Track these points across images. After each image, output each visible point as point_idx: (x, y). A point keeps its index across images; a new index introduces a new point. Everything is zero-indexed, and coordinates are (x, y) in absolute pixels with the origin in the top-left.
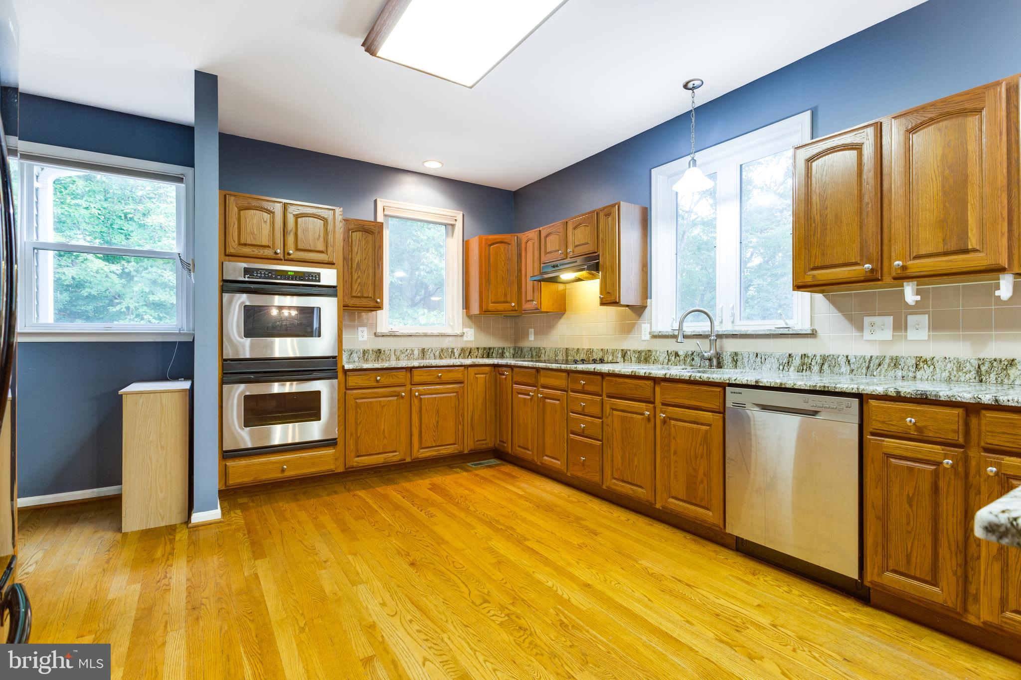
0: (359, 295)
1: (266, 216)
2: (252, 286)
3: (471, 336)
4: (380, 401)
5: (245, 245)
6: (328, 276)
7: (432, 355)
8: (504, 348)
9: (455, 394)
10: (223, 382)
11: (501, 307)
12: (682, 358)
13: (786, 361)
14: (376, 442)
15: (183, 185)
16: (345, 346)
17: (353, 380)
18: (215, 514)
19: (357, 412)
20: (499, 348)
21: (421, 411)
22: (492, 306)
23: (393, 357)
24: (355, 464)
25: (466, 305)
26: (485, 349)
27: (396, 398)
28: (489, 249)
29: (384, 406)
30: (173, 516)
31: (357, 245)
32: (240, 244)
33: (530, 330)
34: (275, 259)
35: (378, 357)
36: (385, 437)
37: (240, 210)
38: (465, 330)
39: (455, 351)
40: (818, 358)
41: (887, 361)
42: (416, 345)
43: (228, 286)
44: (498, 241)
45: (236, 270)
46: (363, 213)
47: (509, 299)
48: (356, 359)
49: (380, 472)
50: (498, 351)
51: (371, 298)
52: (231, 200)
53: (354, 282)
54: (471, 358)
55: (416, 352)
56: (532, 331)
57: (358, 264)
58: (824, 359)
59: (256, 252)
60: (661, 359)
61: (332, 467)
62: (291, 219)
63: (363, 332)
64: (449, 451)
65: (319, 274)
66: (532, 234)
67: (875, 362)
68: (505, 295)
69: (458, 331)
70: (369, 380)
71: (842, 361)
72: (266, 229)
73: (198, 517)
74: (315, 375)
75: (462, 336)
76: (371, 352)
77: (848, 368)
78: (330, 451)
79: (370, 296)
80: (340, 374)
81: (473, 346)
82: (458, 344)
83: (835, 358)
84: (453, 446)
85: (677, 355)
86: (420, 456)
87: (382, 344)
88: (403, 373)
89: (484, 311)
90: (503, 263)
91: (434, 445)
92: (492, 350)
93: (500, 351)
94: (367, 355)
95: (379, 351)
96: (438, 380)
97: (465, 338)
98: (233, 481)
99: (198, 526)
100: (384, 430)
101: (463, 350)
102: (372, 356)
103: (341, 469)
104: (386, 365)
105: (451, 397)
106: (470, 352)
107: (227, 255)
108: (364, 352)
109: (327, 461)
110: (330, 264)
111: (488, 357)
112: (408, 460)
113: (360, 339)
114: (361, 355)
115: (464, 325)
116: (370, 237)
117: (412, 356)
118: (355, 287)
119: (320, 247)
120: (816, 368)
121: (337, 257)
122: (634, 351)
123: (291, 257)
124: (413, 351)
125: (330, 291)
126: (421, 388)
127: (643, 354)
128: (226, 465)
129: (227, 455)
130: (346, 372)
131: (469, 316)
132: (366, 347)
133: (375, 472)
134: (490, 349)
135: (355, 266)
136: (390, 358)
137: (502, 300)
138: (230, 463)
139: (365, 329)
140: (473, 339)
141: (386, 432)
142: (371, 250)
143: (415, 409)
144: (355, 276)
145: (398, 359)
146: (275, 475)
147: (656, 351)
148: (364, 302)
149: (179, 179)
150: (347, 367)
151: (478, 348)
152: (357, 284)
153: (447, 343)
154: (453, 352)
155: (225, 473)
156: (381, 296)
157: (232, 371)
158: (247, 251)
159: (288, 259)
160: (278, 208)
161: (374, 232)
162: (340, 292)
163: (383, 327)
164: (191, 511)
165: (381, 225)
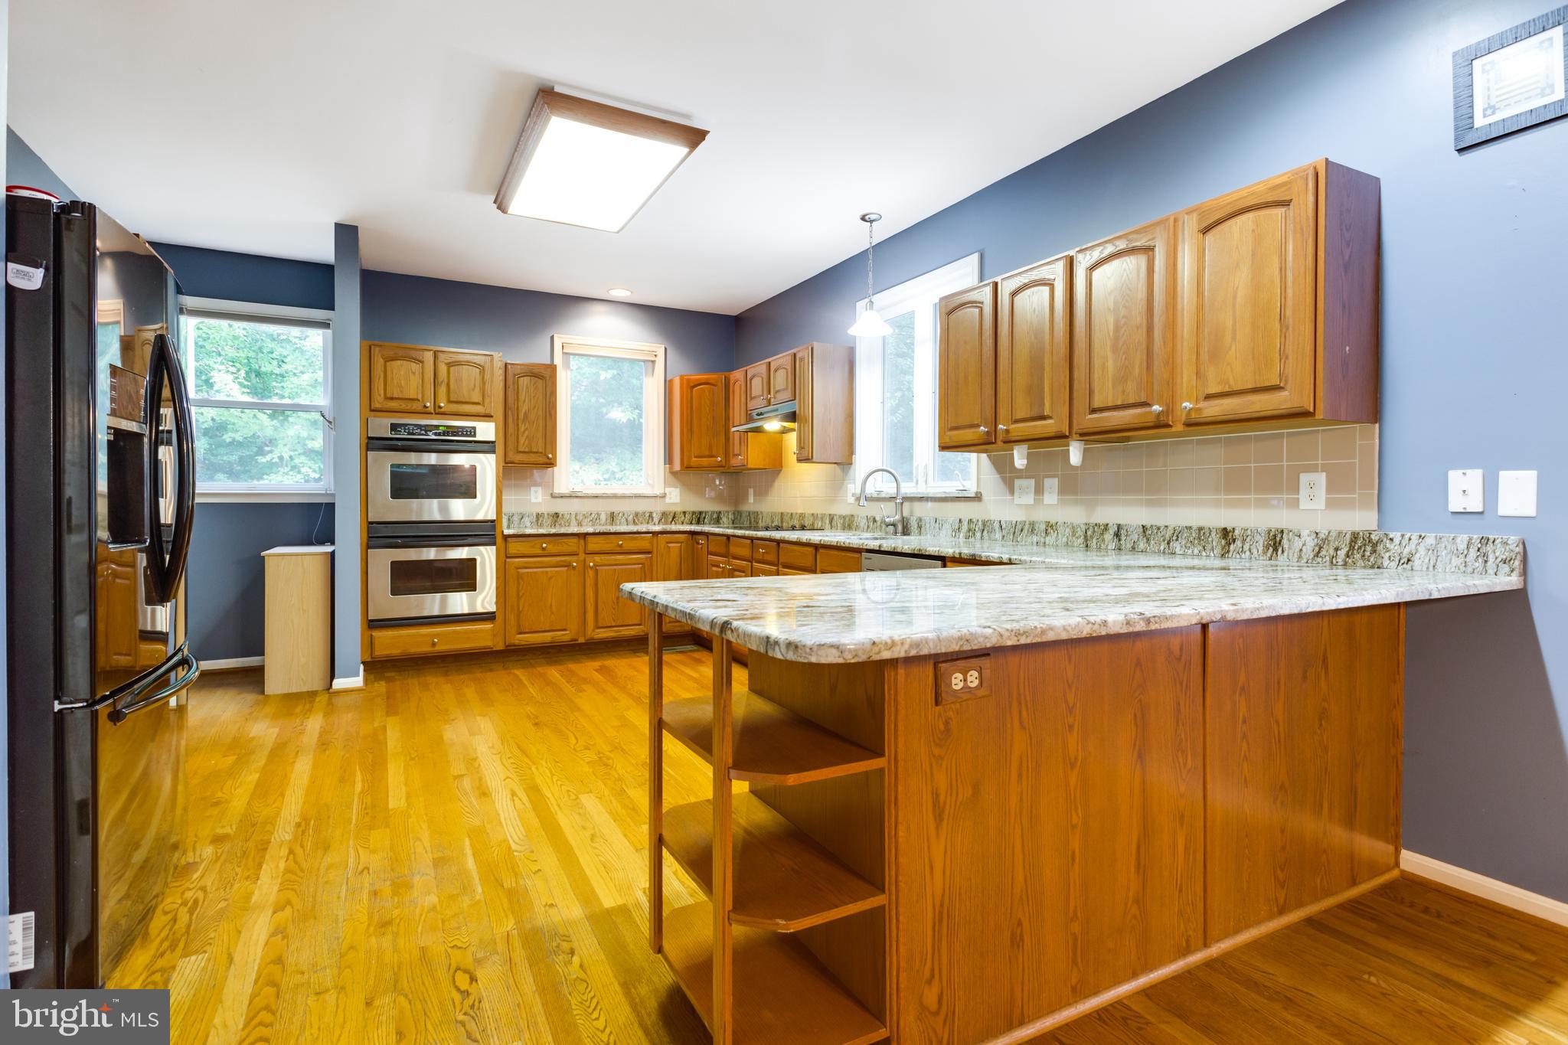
0: (527, 450)
1: (414, 366)
2: (400, 443)
3: (675, 498)
4: (547, 572)
5: (392, 399)
6: (486, 431)
7: (623, 520)
8: (720, 512)
9: (640, 566)
10: (369, 547)
11: (705, 461)
12: (879, 523)
13: (957, 527)
14: (542, 618)
15: (329, 332)
16: (505, 509)
17: (514, 547)
18: (357, 681)
19: (519, 583)
20: (713, 513)
21: (596, 584)
22: (694, 461)
23: (574, 522)
24: (517, 642)
25: (669, 459)
26: (694, 513)
27: (566, 568)
28: (692, 392)
29: (551, 578)
30: (315, 682)
31: (524, 393)
32: (386, 398)
33: (749, 490)
34: (425, 412)
35: (556, 521)
36: (552, 613)
37: (386, 362)
38: (668, 490)
39: (654, 515)
40: (980, 523)
41: (1027, 527)
42: (604, 508)
43: (373, 443)
44: (699, 382)
45: (381, 427)
46: (531, 353)
47: (714, 453)
48: (528, 524)
49: (548, 653)
50: (712, 516)
51: (541, 453)
52: (376, 351)
53: (520, 436)
54: (676, 523)
55: (603, 517)
56: (751, 491)
57: (525, 414)
58: (984, 523)
59: (404, 406)
60: (862, 525)
61: (489, 643)
62: (443, 369)
63: (536, 492)
64: (633, 633)
65: (474, 428)
66: (739, 374)
67: (1019, 527)
68: (710, 448)
69: (658, 491)
70: (533, 547)
71: (996, 526)
72: (415, 381)
73: (339, 683)
74: (470, 540)
75: (664, 496)
76: (546, 516)
77: (1001, 535)
78: (488, 626)
79: (540, 450)
80: (499, 540)
81: (679, 509)
82: (657, 508)
83: (992, 522)
84: (638, 627)
85: (875, 520)
86: (596, 637)
87: (561, 507)
88: (574, 540)
89: (687, 467)
90: (708, 409)
91: (613, 625)
92: (704, 515)
93: (715, 516)
94: (541, 519)
95: (557, 515)
96: (618, 550)
97: (667, 500)
98: (381, 651)
99: (339, 692)
100: (551, 605)
101: (664, 514)
102: (547, 521)
103: (500, 647)
104: (563, 530)
105: (634, 569)
106: (674, 517)
107: (371, 409)
108: (538, 516)
109: (482, 636)
110: (487, 417)
111: (698, 523)
112: (581, 640)
113: (533, 500)
114: (534, 520)
115: (666, 484)
116: (540, 383)
117: (598, 521)
118: (522, 440)
119: (476, 398)
120: (978, 534)
121: (498, 410)
122: (840, 516)
123: (442, 410)
124: (598, 515)
125: (487, 447)
126: (597, 558)
127: (847, 519)
128: (372, 635)
129: (373, 624)
130: (506, 537)
131: (673, 473)
132: (543, 509)
133: (543, 653)
134: (701, 513)
135: (521, 416)
136: (570, 523)
137: (707, 453)
138: (376, 634)
139: (539, 489)
140: (678, 500)
141: (554, 607)
142: (541, 398)
143: (590, 582)
144: (522, 428)
145: (580, 524)
146: (425, 649)
147: (858, 517)
148: (532, 458)
149: (325, 325)
150: (506, 532)
151: (684, 513)
152: (525, 437)
153: (642, 506)
154: (651, 516)
155: (369, 644)
156: (554, 451)
157: (378, 535)
158: (393, 405)
159: (439, 413)
160: (429, 357)
161: (544, 377)
162: (500, 448)
163: (561, 487)
164: (332, 676)
165: (553, 368)
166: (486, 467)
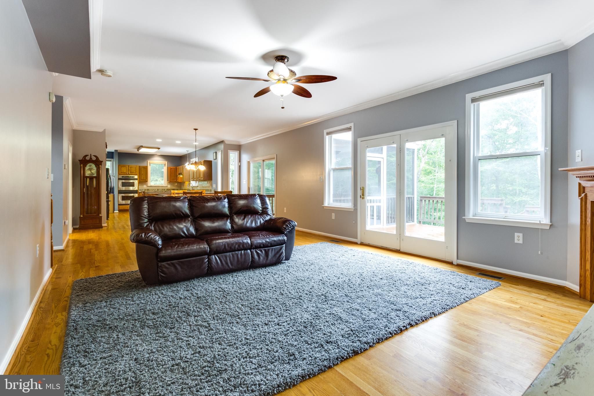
0: (143, 179)
1: (125, 168)
2: (123, 179)
3: (169, 186)
6: (136, 177)
7: (160, 190)
10: (119, 194)
11: (173, 181)
15: (111, 162)
16: (139, 188)
18: (118, 212)
23: (151, 190)
25: (168, 180)
28: (171, 170)
30: (112, 212)
31: (142, 170)
34: (127, 174)
37: (121, 167)
39: (165, 189)
42: (156, 188)
43: (119, 179)
44: (172, 168)
45: (121, 177)
46: (143, 164)
48: (143, 190)
52: (120, 165)
55: (156, 190)
56: (182, 186)
57: (143, 174)
59: (124, 174)
62: (129, 168)
65: (134, 176)
66: (181, 166)
69: (166, 186)
72: (125, 170)
73: (115, 212)
74: (133, 193)
75: (167, 186)
79: (145, 179)
89: (171, 181)
90: (173, 172)
92: (174, 190)
95: (148, 189)
98: (120, 209)
101: (167, 189)
106: (169, 190)
107: (119, 174)
110: (136, 175)
113: (144, 187)
115: (168, 184)
116: (145, 169)
119: (135, 172)
121: (138, 173)
125: (136, 179)
129: (119, 205)
130: (139, 193)
131: (169, 182)
132: (146, 189)
137: (173, 179)
139: (145, 185)
142: (145, 171)
144: (142, 176)
146: (127, 208)
148: (144, 181)
149: (111, 161)
151: (171, 189)
153: (163, 188)
155: (119, 207)
156: (147, 180)
157: (120, 192)
158: (122, 173)
159: (129, 174)
160: (127, 166)
161: (146, 168)
162: (138, 179)
163: (149, 185)
164: (114, 210)
165: (147, 167)
166: (136, 182)
